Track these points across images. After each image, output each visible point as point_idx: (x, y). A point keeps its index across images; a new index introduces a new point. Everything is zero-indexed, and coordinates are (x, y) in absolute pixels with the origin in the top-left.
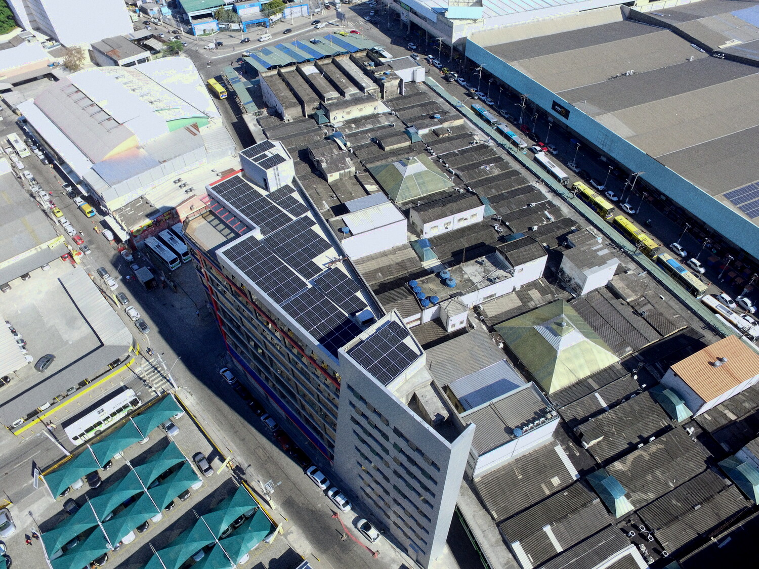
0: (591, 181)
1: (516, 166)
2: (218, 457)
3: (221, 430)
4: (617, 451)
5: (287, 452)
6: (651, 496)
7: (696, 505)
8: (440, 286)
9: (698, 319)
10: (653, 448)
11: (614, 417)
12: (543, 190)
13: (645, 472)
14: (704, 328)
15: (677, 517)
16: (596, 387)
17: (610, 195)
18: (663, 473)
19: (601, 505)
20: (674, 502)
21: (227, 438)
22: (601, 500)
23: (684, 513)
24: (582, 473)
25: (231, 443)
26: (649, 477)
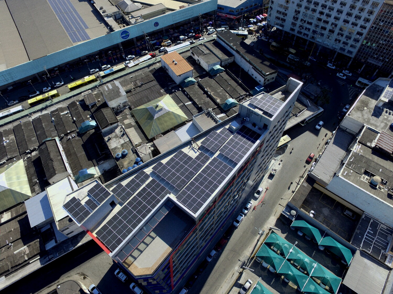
0: (30, 96)
1: (10, 126)
2: (238, 282)
3: (221, 286)
4: (211, 101)
5: (228, 240)
6: (227, 94)
7: (229, 84)
8: (126, 159)
9: (144, 69)
10: (209, 90)
11: (197, 99)
12: (39, 114)
13: (219, 94)
14: (149, 68)
15: (234, 89)
16: (182, 104)
17: (46, 89)
18: (218, 90)
19: (235, 108)
20: (228, 89)
21: (225, 281)
22: (233, 107)
23: (232, 87)
24: (222, 113)
25: (228, 276)
26: (221, 93)
